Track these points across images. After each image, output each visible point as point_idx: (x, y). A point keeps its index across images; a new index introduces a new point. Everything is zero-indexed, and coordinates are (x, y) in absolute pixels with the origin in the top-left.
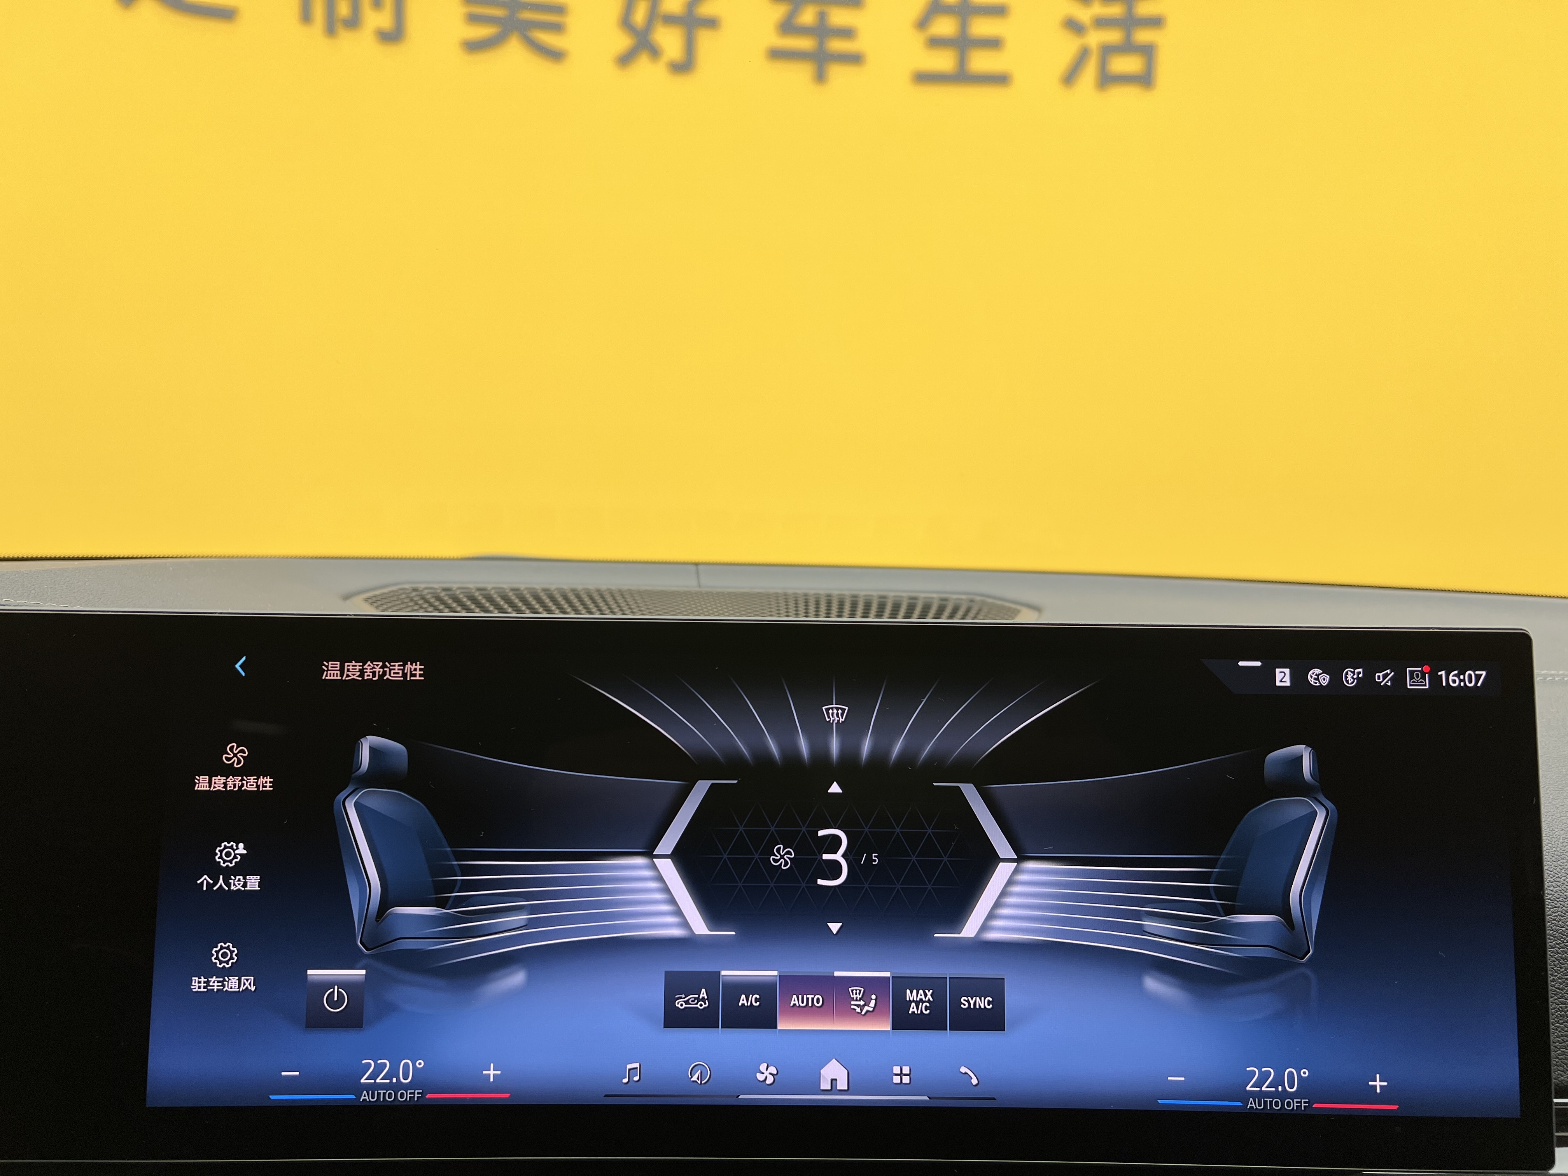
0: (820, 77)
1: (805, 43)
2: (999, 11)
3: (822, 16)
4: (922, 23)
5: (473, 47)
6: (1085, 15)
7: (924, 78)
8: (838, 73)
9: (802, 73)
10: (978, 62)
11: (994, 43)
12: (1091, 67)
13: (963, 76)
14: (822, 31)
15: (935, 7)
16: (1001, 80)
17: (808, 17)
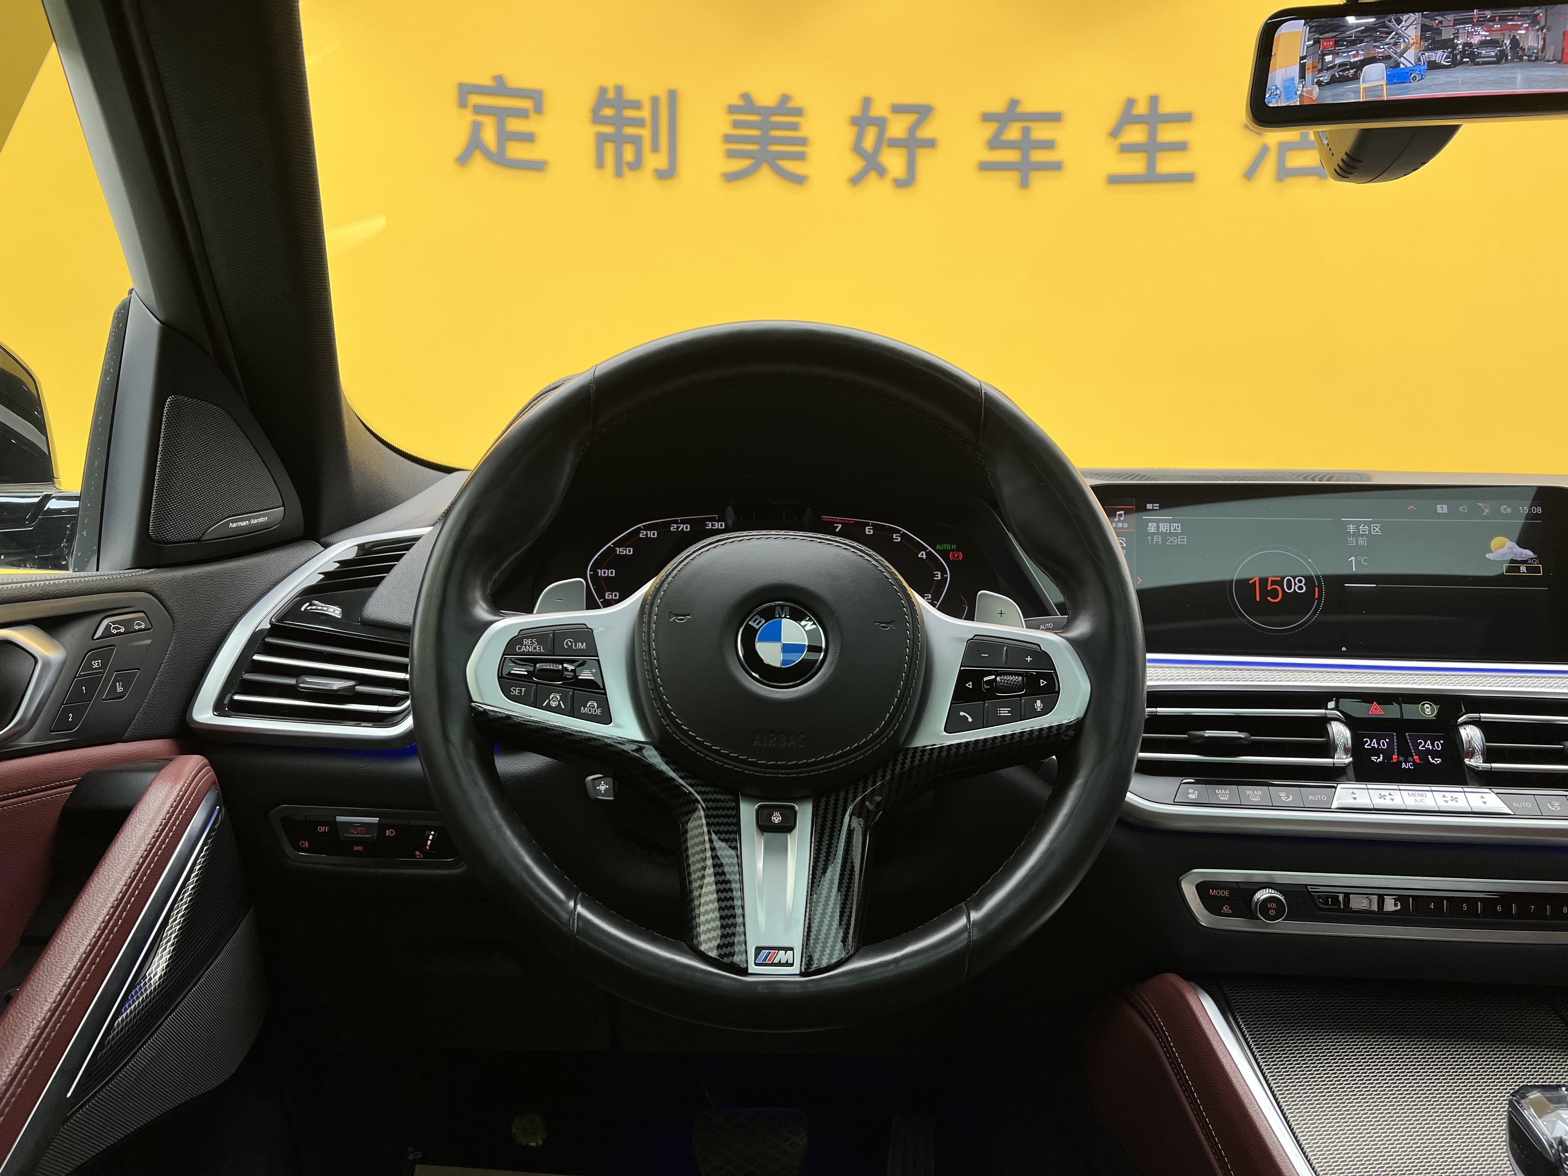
0: (1024, 184)
1: (1011, 156)
2: (1185, 118)
3: (1026, 131)
4: (1115, 133)
5: (731, 177)
7: (1115, 180)
8: (1039, 180)
9: (1007, 181)
10: (1168, 164)
11: (1181, 147)
12: (1270, 165)
13: (1151, 177)
14: (1026, 144)
15: (1127, 117)
16: (1187, 178)
17: (1013, 133)
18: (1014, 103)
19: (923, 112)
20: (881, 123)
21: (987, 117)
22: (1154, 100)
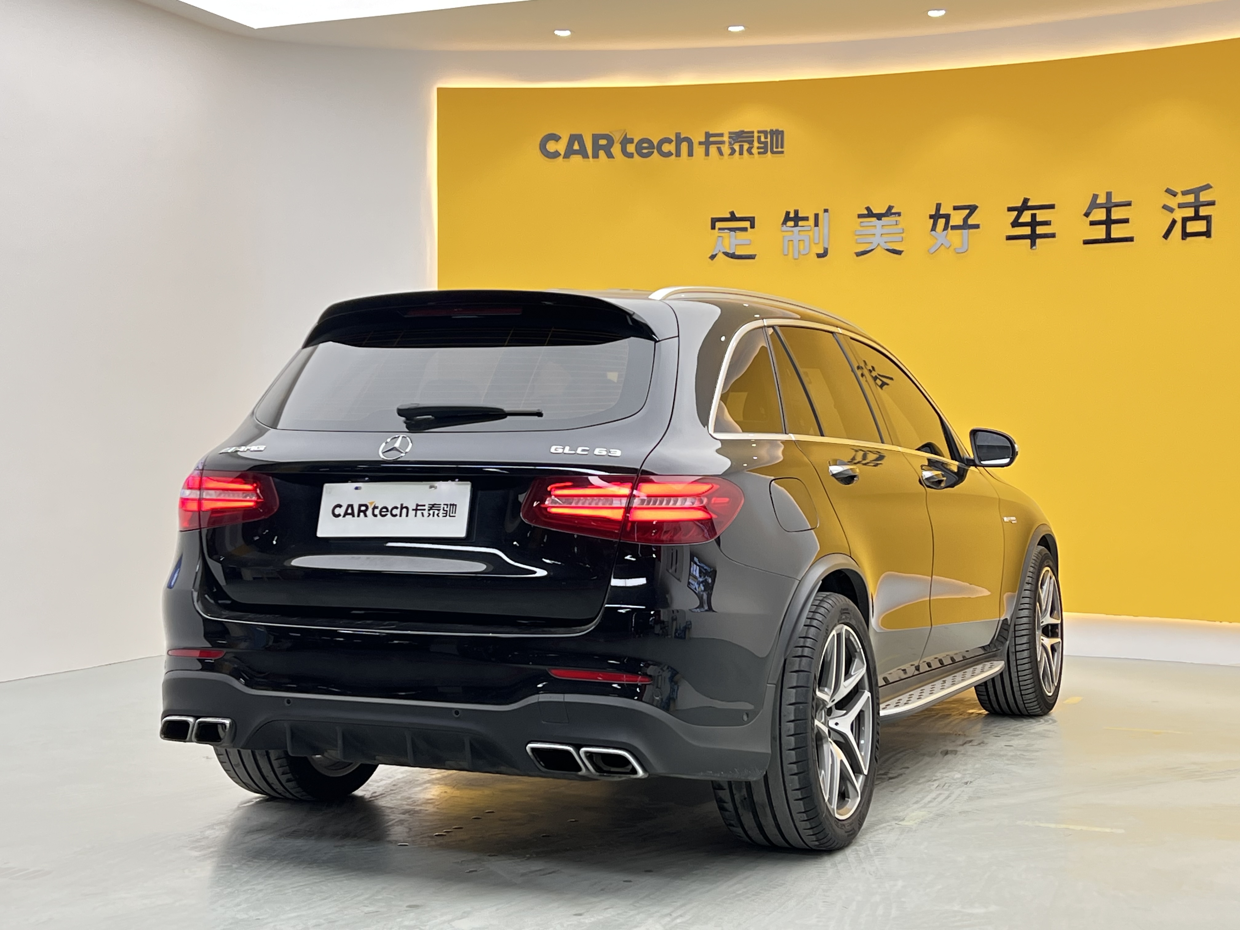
0: (1033, 246)
1: (1025, 231)
2: (1129, 204)
3: (1034, 216)
4: (1087, 215)
6: (1173, 203)
7: (1088, 242)
8: (1042, 244)
9: (1023, 245)
10: (1117, 231)
11: (1126, 221)
12: (1178, 229)
13: (1109, 239)
14: (1034, 223)
15: (1094, 205)
16: (1131, 239)
17: (1026, 217)
18: (1026, 200)
19: (972, 209)
20: (947, 217)
21: (1010, 209)
22: (1109, 195)
